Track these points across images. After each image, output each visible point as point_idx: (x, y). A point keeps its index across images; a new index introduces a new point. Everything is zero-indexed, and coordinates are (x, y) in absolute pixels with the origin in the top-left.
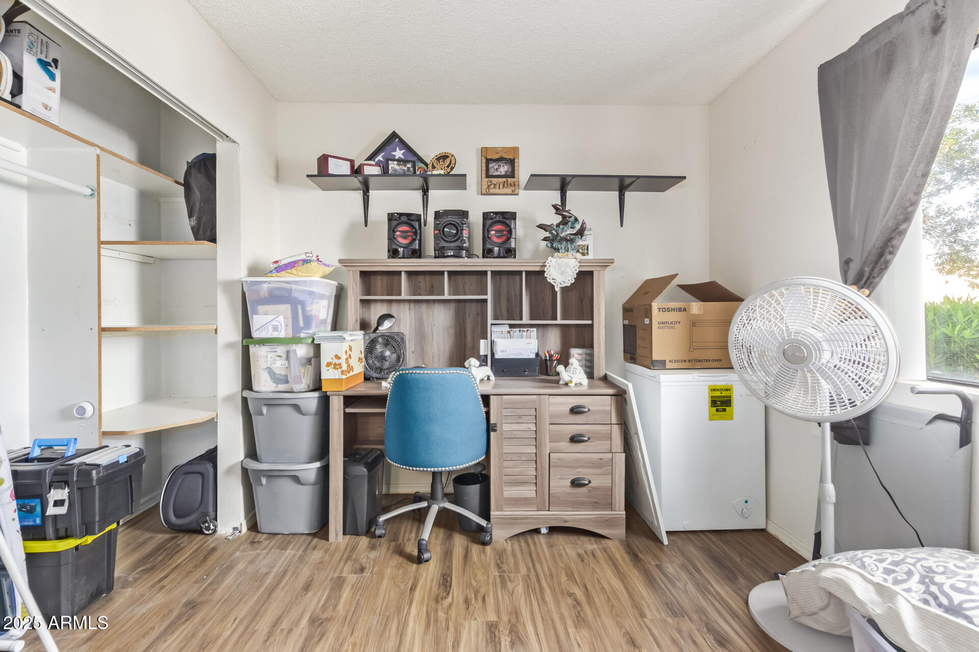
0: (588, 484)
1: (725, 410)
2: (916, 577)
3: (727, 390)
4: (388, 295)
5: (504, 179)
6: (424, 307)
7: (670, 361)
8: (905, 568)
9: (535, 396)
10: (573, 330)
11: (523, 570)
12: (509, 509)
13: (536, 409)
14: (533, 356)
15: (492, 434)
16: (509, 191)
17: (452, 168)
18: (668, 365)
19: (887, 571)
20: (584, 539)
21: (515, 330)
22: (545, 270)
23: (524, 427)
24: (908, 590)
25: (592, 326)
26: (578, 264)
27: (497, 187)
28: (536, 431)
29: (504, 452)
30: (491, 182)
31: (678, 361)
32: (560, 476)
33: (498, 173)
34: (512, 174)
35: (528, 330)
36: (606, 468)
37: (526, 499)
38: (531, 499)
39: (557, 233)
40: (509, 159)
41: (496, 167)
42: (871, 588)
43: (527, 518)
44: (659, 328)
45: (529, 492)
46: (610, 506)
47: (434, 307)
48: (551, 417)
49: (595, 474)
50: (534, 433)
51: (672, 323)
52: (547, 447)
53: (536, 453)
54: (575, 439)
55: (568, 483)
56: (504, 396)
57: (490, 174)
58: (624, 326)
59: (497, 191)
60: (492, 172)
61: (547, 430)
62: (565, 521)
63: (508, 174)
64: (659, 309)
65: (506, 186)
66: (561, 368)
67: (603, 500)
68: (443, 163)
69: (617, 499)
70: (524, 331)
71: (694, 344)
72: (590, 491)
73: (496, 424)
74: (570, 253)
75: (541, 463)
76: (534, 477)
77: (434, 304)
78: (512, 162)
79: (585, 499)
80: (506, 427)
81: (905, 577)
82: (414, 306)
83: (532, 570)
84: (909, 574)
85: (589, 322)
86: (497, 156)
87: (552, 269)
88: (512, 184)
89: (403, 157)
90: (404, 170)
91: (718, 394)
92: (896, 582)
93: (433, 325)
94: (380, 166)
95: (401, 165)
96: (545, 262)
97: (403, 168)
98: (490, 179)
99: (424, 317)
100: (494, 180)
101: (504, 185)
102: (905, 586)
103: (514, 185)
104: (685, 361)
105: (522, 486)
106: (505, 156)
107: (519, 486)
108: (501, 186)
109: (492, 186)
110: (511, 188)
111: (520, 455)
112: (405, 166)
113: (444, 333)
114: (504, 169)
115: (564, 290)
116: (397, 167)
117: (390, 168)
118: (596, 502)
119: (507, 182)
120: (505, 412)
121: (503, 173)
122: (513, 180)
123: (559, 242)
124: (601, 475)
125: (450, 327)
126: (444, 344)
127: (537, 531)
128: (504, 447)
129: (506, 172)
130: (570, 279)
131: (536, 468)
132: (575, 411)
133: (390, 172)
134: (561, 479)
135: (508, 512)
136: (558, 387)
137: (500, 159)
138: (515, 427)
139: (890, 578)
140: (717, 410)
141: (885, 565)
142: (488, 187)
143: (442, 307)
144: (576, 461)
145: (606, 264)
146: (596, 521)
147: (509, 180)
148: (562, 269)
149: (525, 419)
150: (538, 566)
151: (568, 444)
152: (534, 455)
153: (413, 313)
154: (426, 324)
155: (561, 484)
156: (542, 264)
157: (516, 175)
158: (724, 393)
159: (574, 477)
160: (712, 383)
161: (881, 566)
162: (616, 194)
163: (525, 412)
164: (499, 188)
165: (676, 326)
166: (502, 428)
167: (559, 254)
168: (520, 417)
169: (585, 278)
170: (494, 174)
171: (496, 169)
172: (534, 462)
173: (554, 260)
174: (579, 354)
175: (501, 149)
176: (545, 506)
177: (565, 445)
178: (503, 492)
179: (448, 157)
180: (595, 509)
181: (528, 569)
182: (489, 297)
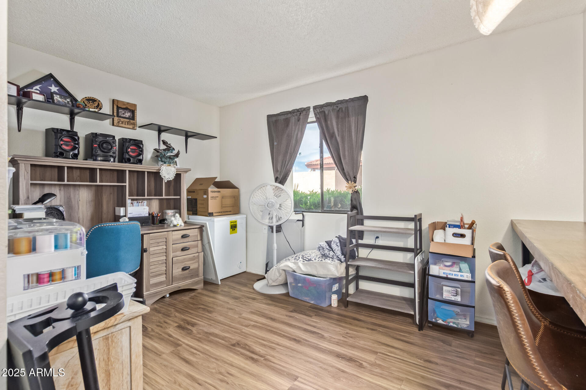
0: (189, 268)
1: (235, 230)
2: (301, 258)
3: (236, 222)
4: (41, 180)
5: (128, 120)
6: (72, 190)
7: (215, 213)
8: (298, 257)
9: (166, 232)
10: (165, 201)
11: (173, 310)
12: (152, 289)
13: (166, 238)
14: (147, 215)
15: (145, 254)
16: (131, 127)
17: (101, 109)
18: (214, 214)
19: (295, 259)
20: (187, 293)
21: (134, 202)
22: (160, 171)
23: (160, 247)
24: (300, 261)
25: (180, 199)
26: (176, 170)
27: (124, 123)
28: (166, 249)
29: (151, 261)
30: (120, 120)
31: (217, 213)
32: (177, 268)
33: (124, 116)
34: (133, 118)
35: (142, 202)
36: (196, 260)
37: (161, 282)
38: (163, 281)
39: (164, 154)
40: (132, 110)
41: (123, 112)
42: (293, 264)
43: (162, 291)
44: (211, 199)
45: (163, 278)
46: (197, 276)
47: (80, 189)
48: (173, 241)
49: (191, 264)
50: (165, 249)
51: (215, 197)
52: (171, 255)
53: (166, 259)
54: (183, 249)
55: (180, 270)
56: (151, 234)
57: (120, 115)
58: (188, 199)
59: (124, 125)
60: (120, 114)
61: (171, 247)
62: (179, 287)
63: (130, 117)
64: (211, 191)
65: (129, 124)
66: (173, 219)
67: (195, 274)
68: (92, 104)
69: (200, 272)
70: (140, 202)
71: (223, 205)
72: (189, 271)
73: (146, 248)
74: (172, 165)
75: (168, 263)
76: (165, 270)
77: (79, 187)
78: (133, 112)
79: (188, 275)
80: (151, 249)
81: (298, 259)
82: (64, 188)
83: (176, 308)
84: (299, 258)
85: (179, 197)
86: (124, 107)
87: (163, 171)
88: (133, 123)
89: (58, 92)
90: (65, 102)
91: (233, 224)
92: (297, 260)
93: (79, 200)
94: (44, 95)
95: (63, 99)
96: (160, 168)
97: (64, 101)
98: (119, 118)
99: (72, 196)
100: (122, 120)
101: (128, 123)
102: (299, 260)
103: (134, 124)
104: (220, 212)
105: (159, 276)
106: (129, 108)
107: (158, 277)
108: (126, 123)
109: (121, 122)
110: (132, 125)
111: (158, 261)
112: (66, 100)
113: (87, 204)
114: (128, 114)
115: (169, 182)
116: (60, 99)
117: (55, 99)
118: (192, 276)
119: (130, 122)
120: (151, 242)
121: (127, 116)
122: (133, 121)
123: (166, 158)
124: (194, 263)
125: (92, 201)
126: (87, 211)
127: (164, 297)
128: (151, 259)
129: (129, 116)
130: (172, 177)
131: (166, 266)
132: (184, 237)
133: (55, 102)
134: (177, 269)
135: (153, 291)
136: (170, 228)
137: (126, 109)
138: (156, 248)
139: (296, 260)
140: (233, 230)
141: (294, 258)
142: (118, 122)
143: (86, 189)
144: (184, 259)
145: (186, 171)
146: (193, 284)
147: (131, 121)
148: (168, 172)
149: (161, 244)
150: (176, 306)
151: (181, 252)
152: (165, 260)
153: (62, 192)
154: (73, 200)
155: (177, 271)
156: (158, 169)
157: (135, 119)
158: (235, 223)
159: (183, 267)
160: (231, 220)
161: (293, 258)
162: (184, 138)
163: (161, 240)
164: (125, 124)
165: (217, 198)
166: (149, 250)
167: (166, 164)
168: (158, 243)
169: (178, 176)
170: (122, 116)
171: (123, 113)
172: (165, 263)
173: (164, 167)
174: (171, 213)
175: (126, 103)
176: (170, 283)
177: (180, 253)
178: (150, 281)
179: (96, 101)
180: (192, 278)
181: (174, 309)
182: (127, 184)
